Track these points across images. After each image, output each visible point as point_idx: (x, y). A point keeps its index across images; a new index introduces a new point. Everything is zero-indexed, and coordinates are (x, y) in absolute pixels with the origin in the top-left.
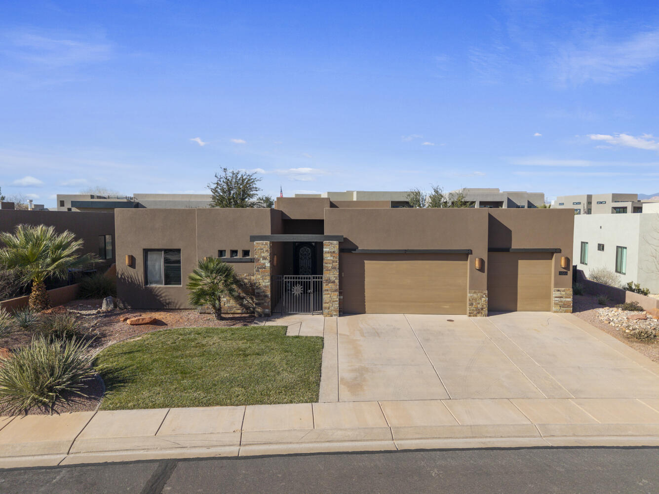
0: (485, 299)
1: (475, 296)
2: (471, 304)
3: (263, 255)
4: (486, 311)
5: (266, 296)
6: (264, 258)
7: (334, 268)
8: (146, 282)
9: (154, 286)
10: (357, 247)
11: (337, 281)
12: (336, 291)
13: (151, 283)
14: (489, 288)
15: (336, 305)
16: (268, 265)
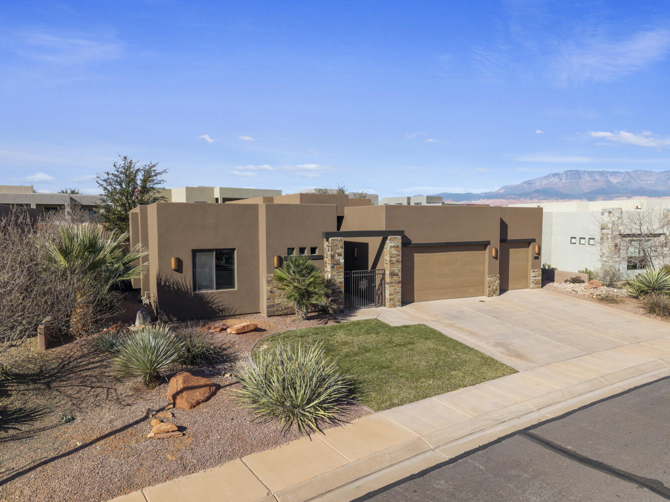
0: (498, 282)
1: (492, 279)
2: (489, 287)
3: (338, 251)
4: (498, 292)
5: (341, 292)
6: (339, 255)
7: (398, 261)
8: (195, 289)
9: (203, 291)
10: (411, 241)
11: (400, 274)
12: (399, 283)
13: (200, 289)
14: (500, 273)
15: (399, 296)
16: (342, 261)
